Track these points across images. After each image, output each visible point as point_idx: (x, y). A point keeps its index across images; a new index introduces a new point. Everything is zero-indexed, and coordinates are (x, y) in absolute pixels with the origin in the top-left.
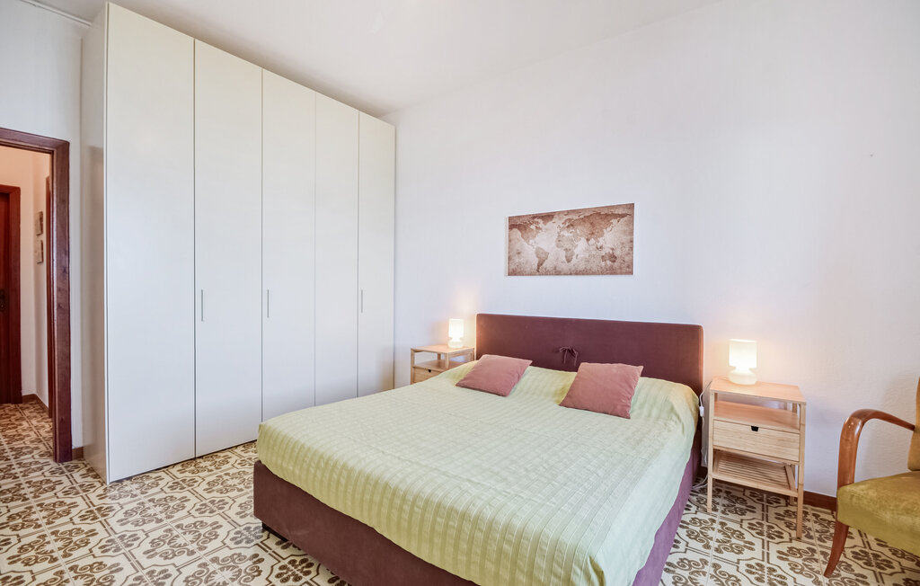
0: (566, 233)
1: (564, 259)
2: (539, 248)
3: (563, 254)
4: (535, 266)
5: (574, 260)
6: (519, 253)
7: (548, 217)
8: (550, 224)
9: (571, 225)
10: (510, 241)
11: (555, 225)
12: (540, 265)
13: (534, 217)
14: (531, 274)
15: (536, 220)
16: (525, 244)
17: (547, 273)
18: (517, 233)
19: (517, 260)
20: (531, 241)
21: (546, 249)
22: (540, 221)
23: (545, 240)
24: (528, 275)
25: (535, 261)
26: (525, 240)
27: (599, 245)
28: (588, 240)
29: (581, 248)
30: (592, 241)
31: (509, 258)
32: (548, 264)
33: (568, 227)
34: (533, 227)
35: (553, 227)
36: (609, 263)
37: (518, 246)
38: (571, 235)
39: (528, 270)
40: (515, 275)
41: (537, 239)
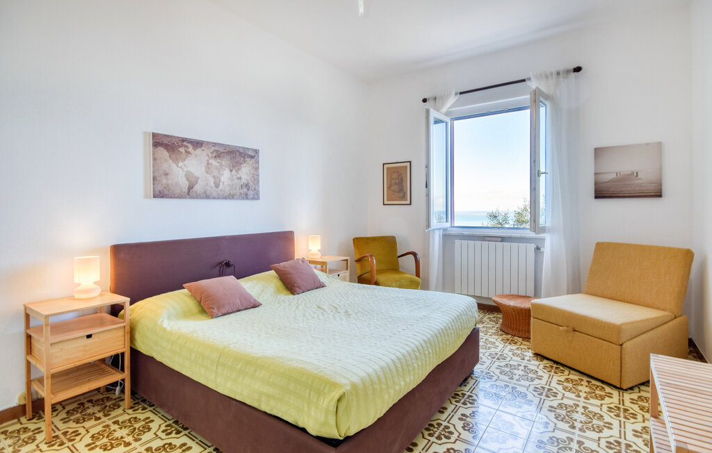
0: (212, 161)
1: (213, 185)
2: (189, 172)
3: (212, 181)
4: (186, 190)
5: (221, 186)
6: (166, 174)
7: (197, 144)
8: (199, 151)
9: (218, 155)
10: (155, 159)
11: (204, 153)
12: (190, 188)
13: (183, 140)
14: (180, 197)
15: (185, 143)
16: (174, 165)
17: (198, 197)
18: (162, 152)
19: (164, 181)
20: (180, 164)
21: (197, 174)
22: (189, 145)
23: (194, 165)
24: (178, 197)
25: (184, 184)
26: (174, 161)
27: (239, 176)
28: (231, 171)
29: (226, 176)
30: (234, 172)
31: (154, 179)
32: (198, 188)
33: (215, 157)
34: (182, 150)
35: (202, 155)
36: (245, 190)
37: (165, 166)
38: (218, 164)
39: (177, 191)
40: (162, 197)
41: (186, 162)
